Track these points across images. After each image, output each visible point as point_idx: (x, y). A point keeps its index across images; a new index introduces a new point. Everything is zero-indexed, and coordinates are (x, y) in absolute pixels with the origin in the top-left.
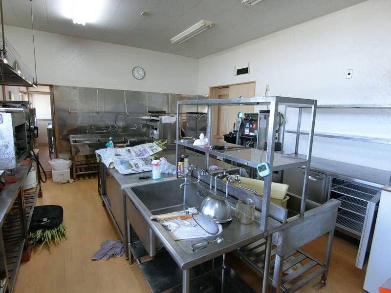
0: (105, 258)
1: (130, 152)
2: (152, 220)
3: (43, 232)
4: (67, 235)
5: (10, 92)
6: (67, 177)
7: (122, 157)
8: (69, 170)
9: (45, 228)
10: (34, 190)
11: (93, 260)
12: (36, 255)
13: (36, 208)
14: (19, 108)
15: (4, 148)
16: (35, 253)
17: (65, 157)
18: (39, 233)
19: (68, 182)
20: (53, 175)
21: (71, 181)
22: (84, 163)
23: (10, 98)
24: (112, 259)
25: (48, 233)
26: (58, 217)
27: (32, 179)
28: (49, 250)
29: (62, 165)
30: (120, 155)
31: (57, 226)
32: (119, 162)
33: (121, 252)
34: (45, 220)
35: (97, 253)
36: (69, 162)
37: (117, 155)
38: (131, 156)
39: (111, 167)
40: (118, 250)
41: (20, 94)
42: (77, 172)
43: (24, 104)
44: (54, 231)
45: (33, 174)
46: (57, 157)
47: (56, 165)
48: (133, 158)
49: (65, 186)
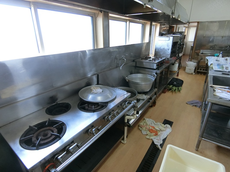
0: (192, 105)
1: (227, 60)
2: (210, 86)
3: (173, 86)
4: (181, 92)
5: (179, 28)
6: (193, 71)
7: (220, 62)
8: (194, 68)
9: (174, 85)
10: (175, 72)
11: (187, 103)
12: (168, 93)
13: (173, 78)
14: (179, 35)
15: (168, 50)
16: (168, 92)
17: (195, 62)
18: (171, 86)
19: (192, 74)
20: (186, 69)
21: (194, 74)
22: (204, 67)
23: (178, 30)
24: (194, 107)
25: (174, 88)
26: (180, 84)
27: (176, 68)
28: (172, 93)
29: (192, 65)
30: (219, 61)
31: (179, 86)
32: (216, 65)
33: (200, 106)
34: (175, 83)
35: (189, 102)
36: (195, 64)
37: (217, 60)
38: (227, 63)
39: (211, 66)
40: (199, 105)
41: (184, 28)
42: (198, 70)
43: (181, 33)
44: (176, 88)
45: (177, 65)
46: (191, 61)
47: (189, 64)
48: (227, 64)
49: (190, 75)
